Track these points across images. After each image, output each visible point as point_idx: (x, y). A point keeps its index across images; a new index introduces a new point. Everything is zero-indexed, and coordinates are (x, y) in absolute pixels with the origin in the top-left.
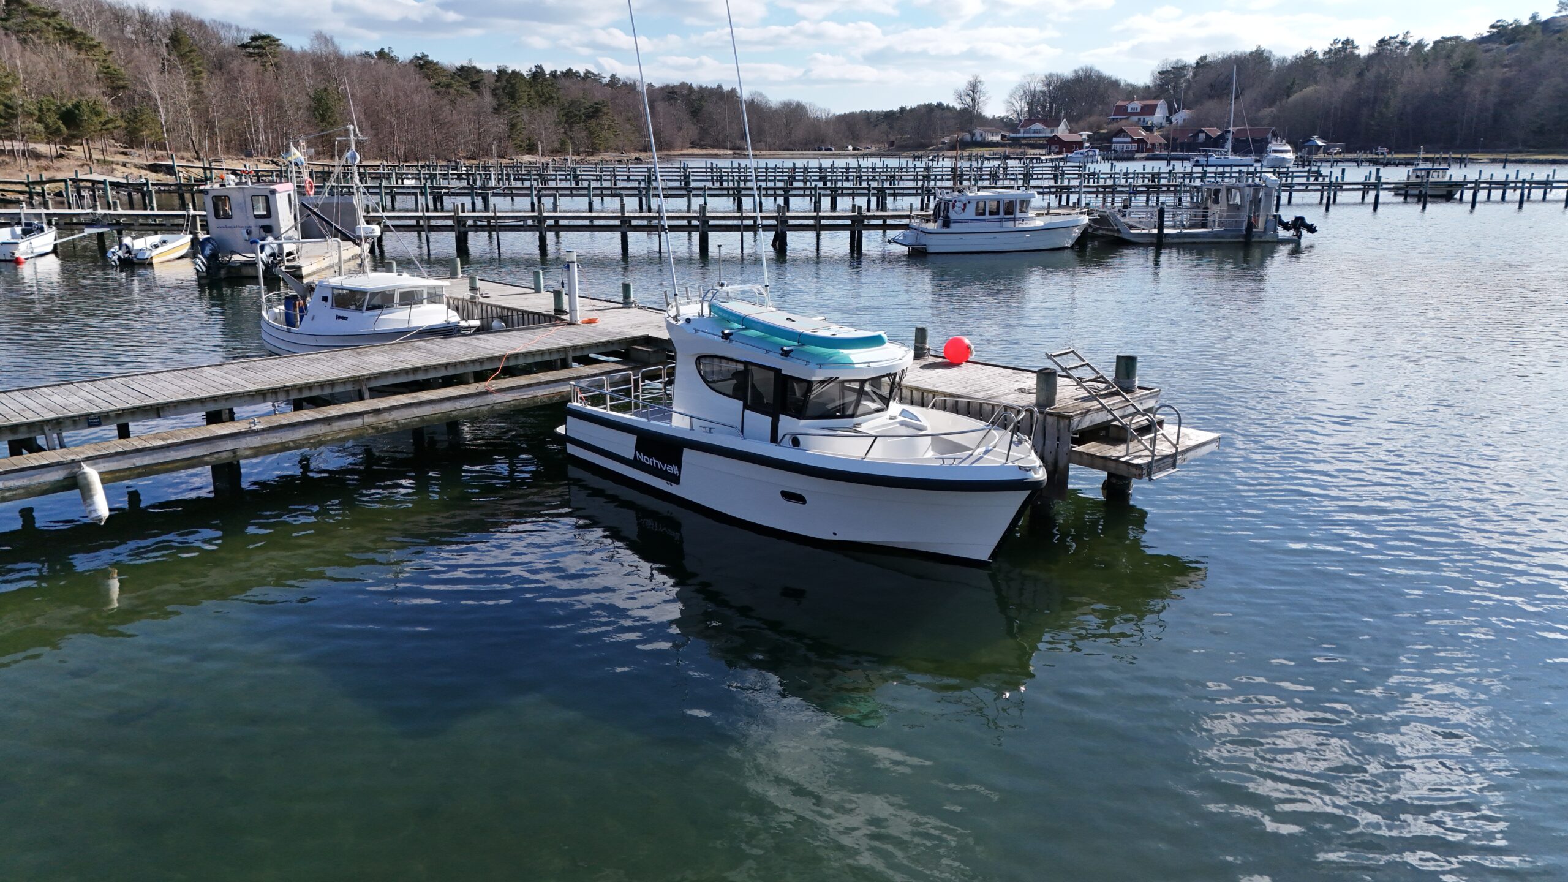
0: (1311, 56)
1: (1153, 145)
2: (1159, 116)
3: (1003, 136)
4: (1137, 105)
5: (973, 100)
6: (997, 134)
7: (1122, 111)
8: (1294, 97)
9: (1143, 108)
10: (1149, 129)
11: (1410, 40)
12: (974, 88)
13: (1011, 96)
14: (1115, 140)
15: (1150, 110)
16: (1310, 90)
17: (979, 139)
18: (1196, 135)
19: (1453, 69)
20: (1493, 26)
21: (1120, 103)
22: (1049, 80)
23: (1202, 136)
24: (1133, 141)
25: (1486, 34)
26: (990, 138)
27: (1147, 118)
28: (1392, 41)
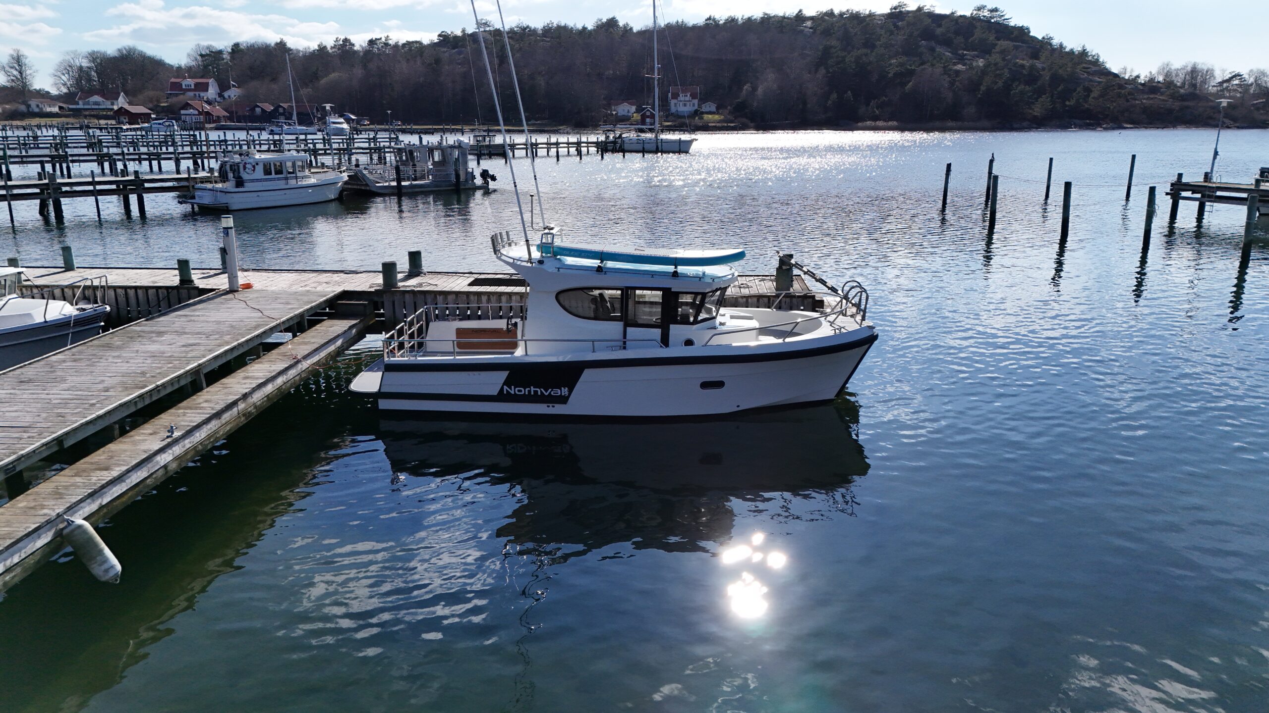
0: (322, 49)
1: (218, 117)
2: (212, 92)
3: (60, 108)
4: (190, 82)
5: (21, 73)
6: (54, 106)
7: (177, 86)
8: (323, 81)
9: (196, 85)
10: (209, 102)
11: (390, 42)
12: (18, 61)
13: (57, 70)
14: (183, 112)
15: (204, 87)
16: (334, 76)
17: (37, 110)
18: (253, 110)
19: (430, 65)
20: (439, 36)
21: (173, 80)
22: (93, 57)
23: (258, 110)
24: (200, 113)
25: (436, 41)
26: (49, 110)
27: (202, 94)
28: (378, 42)
